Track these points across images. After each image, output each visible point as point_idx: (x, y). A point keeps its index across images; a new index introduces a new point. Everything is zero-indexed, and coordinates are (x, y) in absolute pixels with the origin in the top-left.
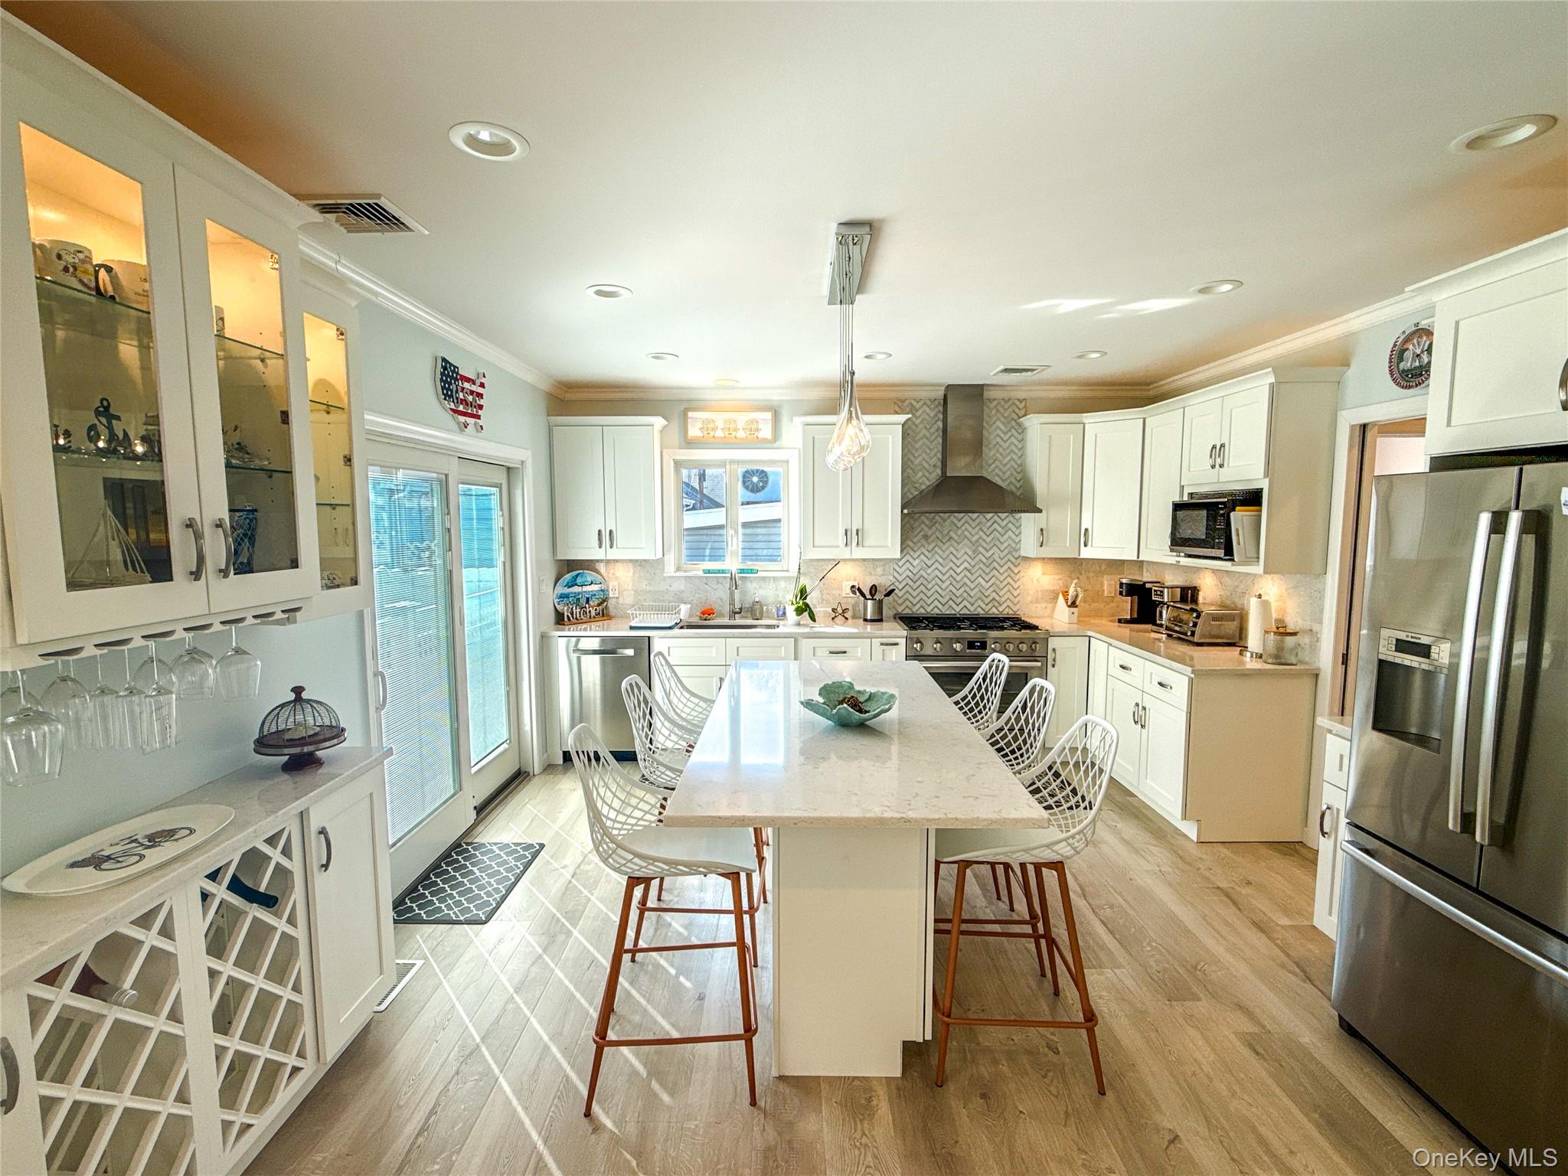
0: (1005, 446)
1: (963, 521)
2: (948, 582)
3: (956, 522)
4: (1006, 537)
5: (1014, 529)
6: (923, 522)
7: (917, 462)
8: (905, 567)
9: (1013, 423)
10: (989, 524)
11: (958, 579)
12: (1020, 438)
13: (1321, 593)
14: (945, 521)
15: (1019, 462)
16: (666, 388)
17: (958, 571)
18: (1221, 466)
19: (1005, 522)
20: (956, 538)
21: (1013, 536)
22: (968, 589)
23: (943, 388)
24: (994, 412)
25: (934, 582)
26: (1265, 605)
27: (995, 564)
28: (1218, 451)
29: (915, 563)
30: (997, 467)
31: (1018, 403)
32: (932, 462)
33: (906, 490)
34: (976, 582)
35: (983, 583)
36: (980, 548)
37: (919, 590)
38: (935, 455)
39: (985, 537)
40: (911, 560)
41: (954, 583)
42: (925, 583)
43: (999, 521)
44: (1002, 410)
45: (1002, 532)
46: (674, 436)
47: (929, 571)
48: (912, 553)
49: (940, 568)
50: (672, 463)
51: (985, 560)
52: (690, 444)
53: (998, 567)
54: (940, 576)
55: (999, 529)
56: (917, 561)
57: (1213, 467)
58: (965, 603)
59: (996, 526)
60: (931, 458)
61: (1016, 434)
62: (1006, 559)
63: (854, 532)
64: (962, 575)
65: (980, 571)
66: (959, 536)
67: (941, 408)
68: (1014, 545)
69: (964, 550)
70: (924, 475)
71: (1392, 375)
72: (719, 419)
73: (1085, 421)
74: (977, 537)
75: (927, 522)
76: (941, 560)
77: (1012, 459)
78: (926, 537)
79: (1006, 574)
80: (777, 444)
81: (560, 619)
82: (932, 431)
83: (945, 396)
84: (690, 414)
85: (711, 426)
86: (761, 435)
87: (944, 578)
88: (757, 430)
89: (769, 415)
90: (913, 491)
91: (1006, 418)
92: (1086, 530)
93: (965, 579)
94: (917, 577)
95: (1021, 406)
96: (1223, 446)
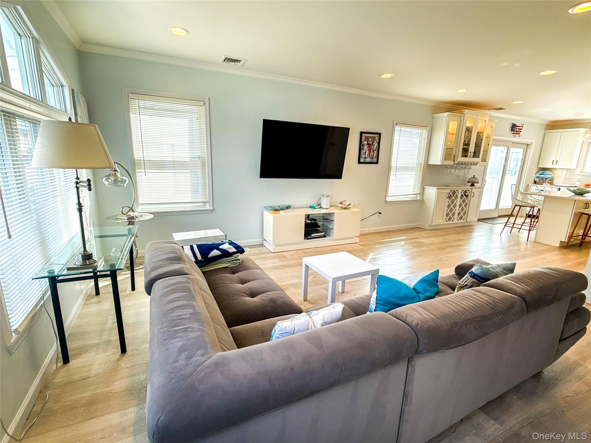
16: (589, 119)
81: (535, 182)
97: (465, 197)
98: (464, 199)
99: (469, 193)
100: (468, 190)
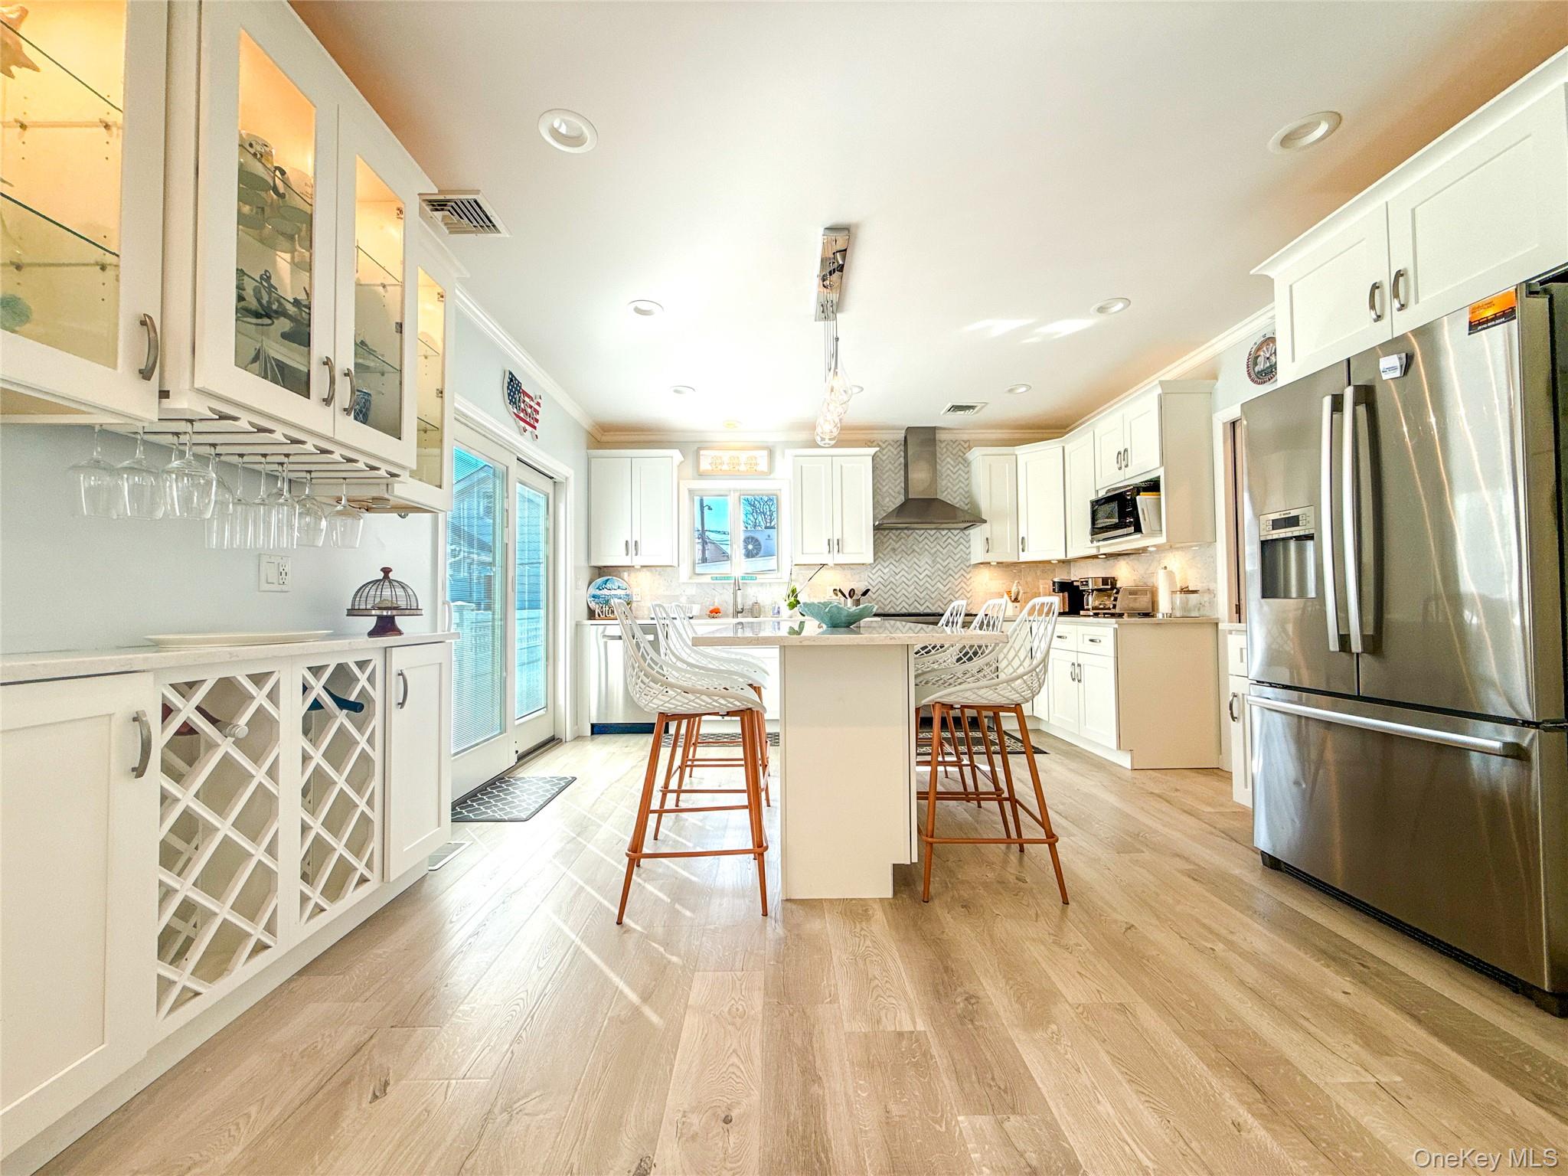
0: (955, 477)
1: (923, 537)
2: (913, 587)
3: (917, 537)
4: (958, 549)
5: (964, 543)
6: (891, 538)
7: (884, 490)
8: (877, 575)
9: (960, 459)
10: (945, 539)
11: (921, 583)
12: (967, 470)
13: (1214, 557)
14: (908, 537)
15: (966, 489)
16: (683, 431)
17: (921, 577)
18: (1127, 466)
19: (957, 537)
20: (918, 550)
21: (965, 549)
22: (929, 592)
23: (904, 431)
24: (945, 450)
25: (901, 587)
26: (1171, 576)
27: (950, 572)
28: (1123, 456)
29: (885, 571)
30: (948, 493)
31: (963, 443)
32: (896, 490)
33: (877, 511)
34: (936, 587)
35: (941, 587)
36: (938, 559)
37: (889, 593)
38: (899, 484)
39: (941, 549)
40: (882, 569)
41: (918, 587)
42: (894, 587)
43: (953, 537)
44: (950, 449)
45: (956, 545)
46: (689, 470)
47: (897, 577)
48: (882, 562)
49: (906, 575)
50: (687, 492)
51: (942, 568)
52: (701, 475)
53: (953, 574)
54: (907, 582)
55: (953, 543)
56: (887, 569)
57: (1120, 468)
58: (927, 604)
59: (950, 540)
60: (896, 487)
61: (963, 468)
62: (959, 568)
63: (836, 542)
64: (924, 581)
65: (938, 578)
66: (921, 549)
67: (902, 448)
68: (965, 556)
69: (925, 560)
70: (890, 501)
71: (1250, 377)
72: (725, 456)
73: (1016, 453)
74: (935, 549)
75: (894, 538)
76: (906, 569)
77: (960, 487)
78: (894, 550)
79: (960, 580)
80: (772, 476)
81: (591, 614)
82: (896, 465)
83: (905, 438)
84: (702, 452)
85: (719, 461)
86: (759, 468)
87: (909, 583)
88: (756, 464)
89: (765, 453)
90: (882, 512)
91: (954, 455)
92: (1023, 538)
93: (927, 585)
94: (888, 582)
95: (966, 445)
96: (1126, 450)
97: (342, 717)
98: (341, 729)
99: (371, 679)
100: (362, 665)
